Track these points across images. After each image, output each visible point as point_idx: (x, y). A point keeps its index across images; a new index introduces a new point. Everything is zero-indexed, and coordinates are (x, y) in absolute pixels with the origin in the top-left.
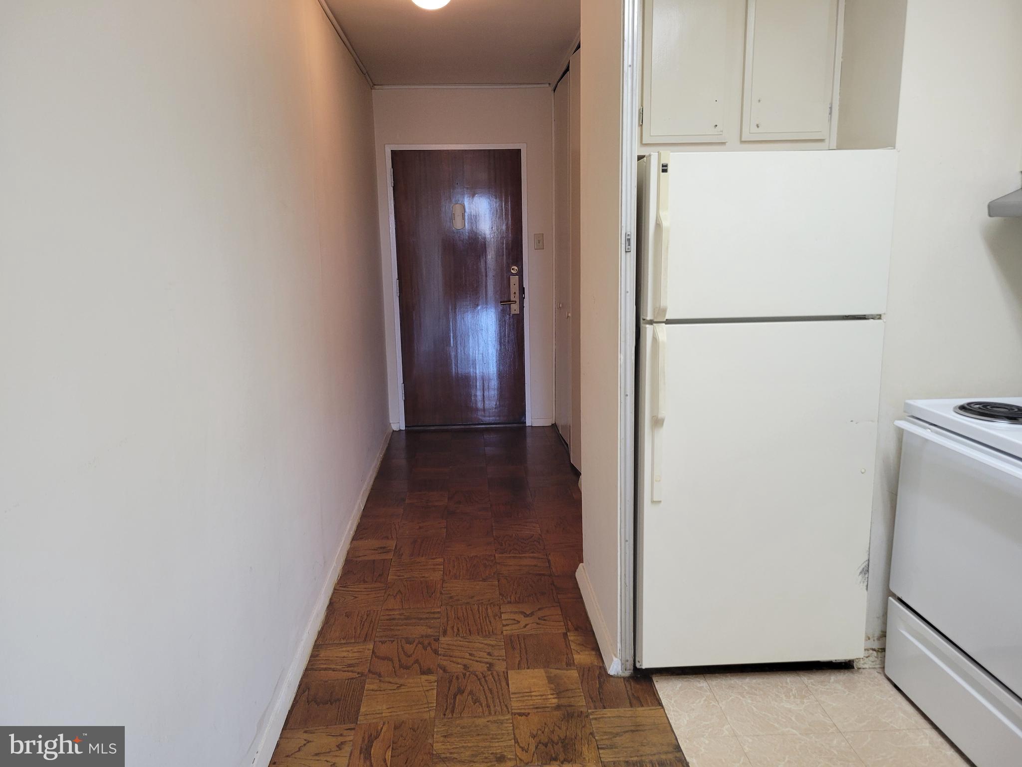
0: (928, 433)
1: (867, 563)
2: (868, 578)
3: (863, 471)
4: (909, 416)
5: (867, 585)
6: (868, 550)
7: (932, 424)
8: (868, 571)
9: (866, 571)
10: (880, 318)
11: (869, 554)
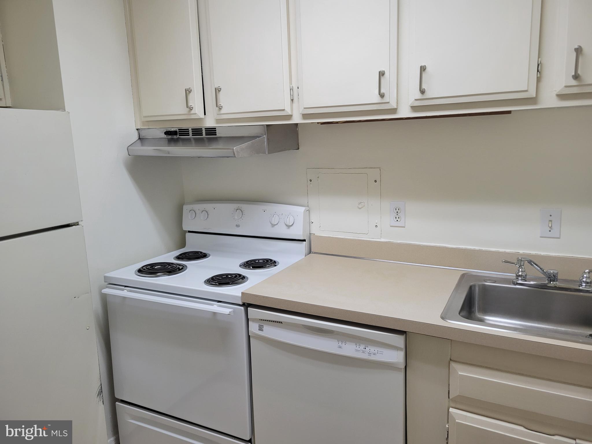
0: (125, 293)
1: (100, 387)
2: (102, 396)
3: (88, 328)
4: (108, 284)
5: (103, 401)
6: (99, 378)
7: (126, 286)
8: (102, 392)
9: (101, 392)
10: (78, 224)
11: (101, 381)
